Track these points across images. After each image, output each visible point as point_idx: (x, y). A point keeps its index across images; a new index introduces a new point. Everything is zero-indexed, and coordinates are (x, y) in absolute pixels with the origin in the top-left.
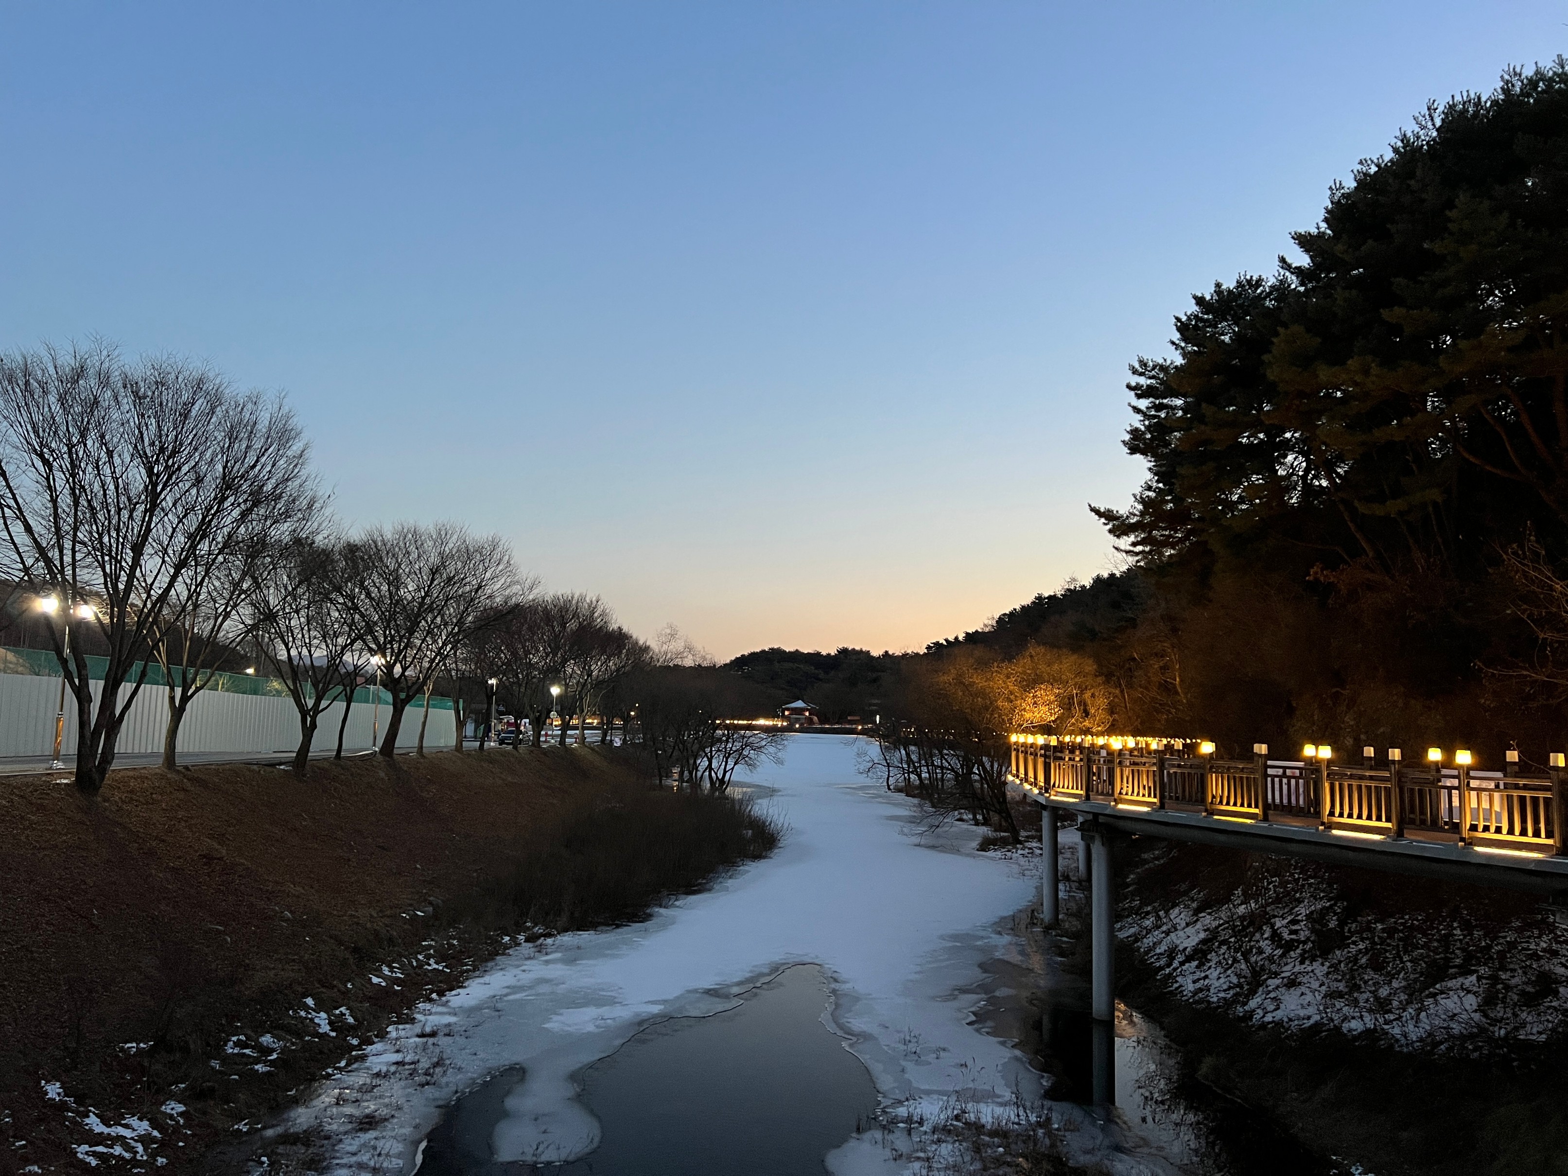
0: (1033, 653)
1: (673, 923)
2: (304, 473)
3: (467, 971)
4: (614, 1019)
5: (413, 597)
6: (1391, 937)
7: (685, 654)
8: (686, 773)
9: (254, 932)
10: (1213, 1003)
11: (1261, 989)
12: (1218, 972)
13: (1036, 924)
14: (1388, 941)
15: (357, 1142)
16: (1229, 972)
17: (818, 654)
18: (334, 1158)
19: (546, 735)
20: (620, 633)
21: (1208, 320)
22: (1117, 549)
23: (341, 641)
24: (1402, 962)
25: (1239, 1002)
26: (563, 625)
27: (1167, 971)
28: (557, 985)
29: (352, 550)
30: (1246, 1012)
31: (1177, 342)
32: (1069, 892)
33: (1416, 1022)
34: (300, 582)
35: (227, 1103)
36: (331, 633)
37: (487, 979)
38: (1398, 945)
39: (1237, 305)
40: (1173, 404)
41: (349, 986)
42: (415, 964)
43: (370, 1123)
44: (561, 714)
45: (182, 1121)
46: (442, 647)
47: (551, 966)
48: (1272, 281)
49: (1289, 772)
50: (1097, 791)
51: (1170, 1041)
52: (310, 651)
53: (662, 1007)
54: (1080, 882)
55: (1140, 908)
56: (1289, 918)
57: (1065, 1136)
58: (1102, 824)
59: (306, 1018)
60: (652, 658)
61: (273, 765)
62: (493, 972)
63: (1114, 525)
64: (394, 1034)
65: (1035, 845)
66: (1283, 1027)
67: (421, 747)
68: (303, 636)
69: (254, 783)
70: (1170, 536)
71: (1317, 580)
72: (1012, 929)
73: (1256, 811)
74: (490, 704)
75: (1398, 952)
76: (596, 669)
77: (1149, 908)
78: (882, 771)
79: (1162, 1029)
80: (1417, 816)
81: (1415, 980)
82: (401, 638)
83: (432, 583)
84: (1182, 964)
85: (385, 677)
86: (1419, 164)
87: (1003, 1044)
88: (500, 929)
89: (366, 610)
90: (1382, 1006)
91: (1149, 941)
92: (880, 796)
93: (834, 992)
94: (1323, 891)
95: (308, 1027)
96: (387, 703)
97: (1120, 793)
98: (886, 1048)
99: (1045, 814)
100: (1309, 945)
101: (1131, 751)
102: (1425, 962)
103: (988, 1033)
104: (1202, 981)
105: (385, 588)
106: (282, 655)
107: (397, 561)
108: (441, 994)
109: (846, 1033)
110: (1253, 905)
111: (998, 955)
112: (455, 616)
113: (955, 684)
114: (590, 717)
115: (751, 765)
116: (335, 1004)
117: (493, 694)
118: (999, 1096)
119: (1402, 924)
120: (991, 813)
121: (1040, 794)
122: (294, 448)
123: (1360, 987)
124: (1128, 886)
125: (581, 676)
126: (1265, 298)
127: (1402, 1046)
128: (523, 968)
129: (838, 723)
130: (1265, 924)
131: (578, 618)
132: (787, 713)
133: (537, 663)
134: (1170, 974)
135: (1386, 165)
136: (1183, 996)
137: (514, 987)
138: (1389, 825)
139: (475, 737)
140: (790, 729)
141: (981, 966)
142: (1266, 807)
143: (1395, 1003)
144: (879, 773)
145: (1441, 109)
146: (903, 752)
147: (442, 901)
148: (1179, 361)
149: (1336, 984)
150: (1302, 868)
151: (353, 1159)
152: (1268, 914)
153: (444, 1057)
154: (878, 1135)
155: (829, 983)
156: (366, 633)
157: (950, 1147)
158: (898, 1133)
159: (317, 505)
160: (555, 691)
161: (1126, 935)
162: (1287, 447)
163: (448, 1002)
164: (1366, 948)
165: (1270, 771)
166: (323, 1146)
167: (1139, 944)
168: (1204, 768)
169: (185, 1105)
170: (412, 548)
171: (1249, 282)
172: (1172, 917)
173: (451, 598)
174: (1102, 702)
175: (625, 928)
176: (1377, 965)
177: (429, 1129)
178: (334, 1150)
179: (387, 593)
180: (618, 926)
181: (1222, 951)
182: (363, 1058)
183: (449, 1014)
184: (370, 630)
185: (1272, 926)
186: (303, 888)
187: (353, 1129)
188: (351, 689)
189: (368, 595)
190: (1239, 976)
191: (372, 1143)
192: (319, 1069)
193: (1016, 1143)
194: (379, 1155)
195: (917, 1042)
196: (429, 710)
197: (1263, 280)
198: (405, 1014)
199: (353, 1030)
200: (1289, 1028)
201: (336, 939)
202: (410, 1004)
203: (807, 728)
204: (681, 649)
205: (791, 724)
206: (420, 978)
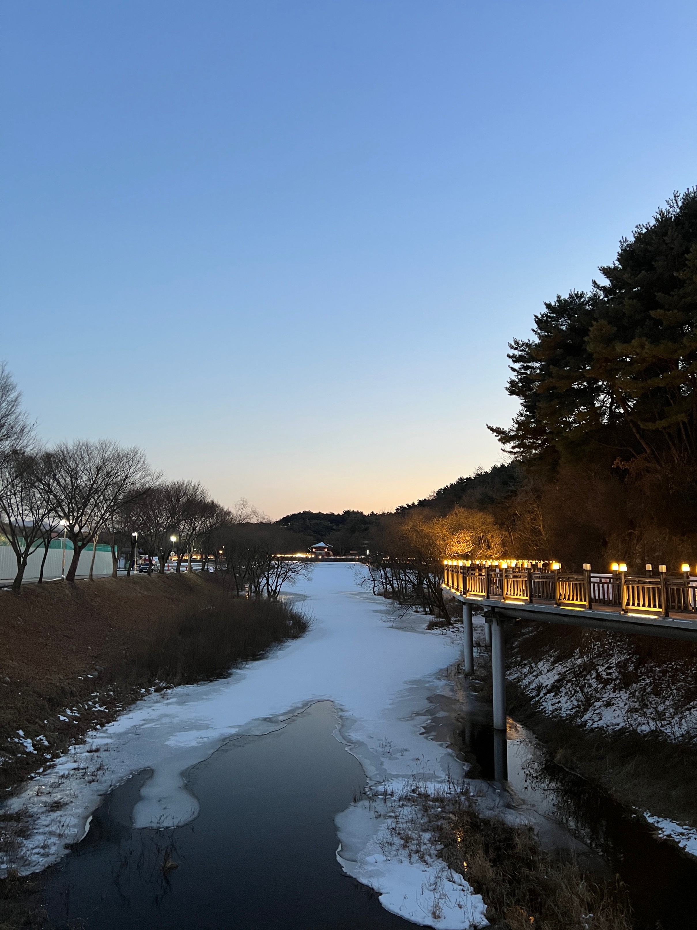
0: (457, 511)
1: (244, 679)
2: (18, 411)
3: (119, 711)
5: (86, 484)
6: (664, 675)
7: (252, 516)
8: (253, 587)
10: (563, 717)
11: (591, 708)
12: (566, 699)
13: (461, 673)
14: (663, 678)
15: (49, 819)
16: (572, 699)
17: (332, 514)
18: (35, 829)
19: (168, 566)
20: (213, 504)
21: (553, 317)
22: (503, 450)
23: (41, 511)
24: (671, 690)
25: (578, 716)
26: (178, 500)
27: (537, 699)
28: (174, 718)
29: (48, 457)
30: (582, 722)
31: (536, 330)
32: (480, 653)
33: (680, 725)
34: (16, 477)
36: (36, 506)
37: (131, 715)
38: (669, 680)
39: (570, 309)
40: (534, 366)
41: (46, 722)
42: (86, 707)
43: (57, 807)
44: (177, 553)
46: (104, 514)
47: (170, 706)
48: (589, 295)
49: (603, 580)
50: (494, 593)
51: (539, 740)
52: (22, 518)
53: (237, 730)
54: (486, 647)
55: (521, 661)
56: (606, 666)
57: (477, 800)
58: (497, 612)
59: (19, 743)
60: (232, 518)
62: (135, 711)
63: (501, 437)
64: (73, 751)
65: (460, 625)
66: (604, 730)
67: (91, 575)
68: (18, 509)
70: (534, 443)
71: (618, 467)
73: (585, 603)
74: (133, 548)
75: (669, 685)
76: (198, 526)
77: (526, 662)
78: (370, 583)
79: (534, 733)
80: (676, 605)
81: (679, 701)
82: (79, 509)
83: (97, 475)
84: (545, 694)
85: (69, 533)
86: (670, 228)
87: (441, 745)
88: (139, 684)
89: (57, 493)
90: (660, 716)
91: (526, 681)
93: (341, 717)
94: (625, 649)
95: (20, 748)
96: (71, 548)
97: (507, 594)
98: (371, 750)
99: (465, 607)
100: (618, 682)
101: (514, 569)
102: (684, 690)
103: (432, 739)
104: (557, 705)
105: (68, 479)
106: (6, 520)
107: (76, 463)
108: (102, 725)
109: (348, 742)
110: (585, 659)
111: (438, 692)
112: (112, 496)
113: (412, 531)
114: (195, 555)
115: (293, 582)
116: (36, 734)
117: (135, 542)
118: (438, 777)
119: (670, 667)
120: (434, 607)
121: (461, 595)
122: (12, 396)
123: (647, 705)
124: (514, 648)
125: (189, 530)
126: (586, 304)
127: (671, 740)
128: (153, 708)
129: (344, 555)
130: (593, 670)
131: (187, 495)
132: (314, 550)
133: (162, 523)
134: (538, 701)
135: (651, 228)
136: (546, 714)
137: (147, 720)
138: (661, 610)
139: (125, 568)
140: (316, 559)
141: (428, 699)
142: (591, 601)
143: (668, 714)
144: (368, 585)
145: (681, 196)
146: (382, 572)
147: (104, 668)
148: (537, 341)
149: (633, 704)
150: (613, 635)
151: (47, 829)
152: (594, 663)
153: (104, 764)
154: (366, 803)
155: (338, 712)
156: (57, 507)
157: (409, 809)
158: (378, 801)
159: (26, 430)
160: (173, 539)
161: (512, 678)
162: (600, 390)
163: (106, 730)
164: (650, 682)
165: (592, 580)
166: (28, 822)
167: (520, 683)
168: (554, 579)
170: (85, 455)
171: (576, 295)
172: (539, 667)
173: (109, 485)
174: (498, 540)
176: (657, 693)
177: (94, 809)
178: (34, 824)
179: (70, 483)
180: (211, 681)
181: (568, 687)
182: (53, 766)
183: (108, 737)
184: (59, 504)
185: (597, 670)
186: (18, 663)
187: (47, 810)
188: (48, 540)
189: (59, 483)
190: (578, 701)
191: (58, 819)
192: (26, 774)
193: (449, 805)
194: (63, 826)
195: (390, 746)
196: (96, 552)
197: (584, 294)
198: (80, 738)
199: (47, 749)
200: (607, 731)
201: (37, 693)
202: (83, 732)
203: (326, 559)
204: (249, 513)
205: (317, 556)
206: (90, 716)
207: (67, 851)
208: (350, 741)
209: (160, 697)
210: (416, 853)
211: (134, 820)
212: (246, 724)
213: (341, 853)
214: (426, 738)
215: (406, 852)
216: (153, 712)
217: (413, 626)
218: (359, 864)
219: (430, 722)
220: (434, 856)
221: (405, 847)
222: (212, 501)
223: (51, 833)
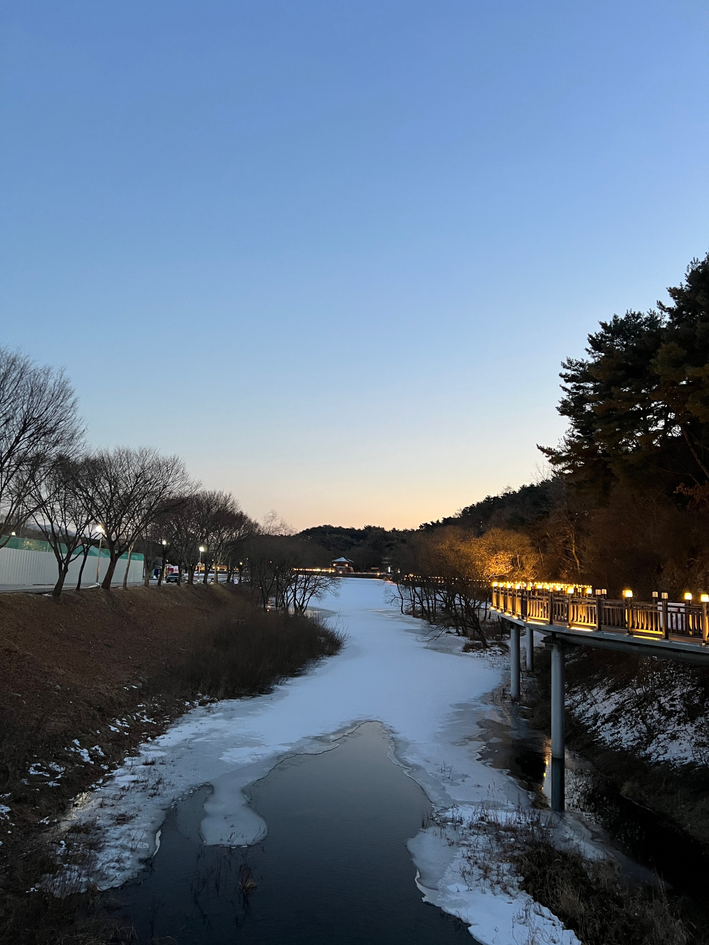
1: (287, 695)
3: (167, 723)
4: (262, 755)
5: (125, 492)
7: (281, 529)
9: (39, 698)
10: (625, 748)
11: (654, 740)
12: (626, 729)
13: (506, 698)
16: (634, 729)
17: (353, 529)
19: (196, 577)
21: (608, 337)
23: (83, 518)
25: (641, 748)
26: (209, 510)
27: (594, 728)
28: (223, 733)
30: (647, 754)
31: (590, 349)
32: (522, 678)
35: (34, 806)
37: (180, 728)
39: (626, 329)
40: (587, 386)
41: (98, 732)
42: (135, 718)
43: (124, 820)
44: (204, 564)
45: (8, 818)
47: (217, 721)
48: (646, 315)
50: (558, 619)
52: (65, 525)
53: (290, 748)
54: (528, 671)
55: (569, 688)
56: (669, 697)
57: (550, 831)
58: (558, 639)
59: (76, 752)
60: (259, 530)
61: (41, 594)
63: (552, 458)
64: (129, 763)
65: (496, 648)
66: (671, 764)
67: (125, 583)
68: (61, 515)
69: (31, 605)
71: (681, 493)
72: (493, 701)
73: (661, 633)
76: (226, 537)
77: (576, 689)
78: (399, 602)
82: (116, 517)
83: (136, 484)
84: (603, 724)
85: (106, 541)
88: (183, 697)
91: (579, 709)
92: (399, 617)
93: (393, 739)
94: (689, 681)
95: (78, 757)
96: (107, 557)
97: (573, 620)
98: (431, 775)
99: (514, 630)
100: (683, 714)
103: (490, 766)
104: (616, 735)
107: (116, 470)
108: (153, 738)
111: (487, 717)
114: (221, 566)
115: (320, 597)
116: (92, 744)
120: (468, 628)
121: (519, 619)
125: (217, 541)
126: (642, 325)
128: (201, 722)
129: (365, 571)
130: (654, 701)
131: (218, 505)
132: (334, 565)
133: (192, 533)
134: (596, 730)
136: (605, 744)
137: (197, 734)
140: (336, 574)
141: (478, 723)
142: (667, 631)
144: (397, 603)
147: (147, 679)
148: (591, 361)
149: (700, 738)
150: (675, 666)
152: (656, 694)
154: (437, 829)
155: (389, 734)
157: (482, 837)
158: (448, 829)
159: (76, 436)
160: (202, 549)
163: (158, 743)
165: (669, 609)
167: (573, 711)
169: (10, 807)
170: (125, 462)
171: (633, 315)
172: (593, 695)
173: (148, 493)
174: (532, 562)
175: (259, 698)
180: (254, 696)
181: (627, 717)
182: (112, 778)
185: (659, 702)
186: (64, 670)
187: (114, 823)
188: (87, 548)
190: (639, 732)
192: (87, 785)
193: (522, 835)
195: (450, 771)
196: (131, 561)
197: (641, 314)
198: (133, 750)
199: (103, 760)
200: (675, 764)
201: (88, 702)
202: (136, 744)
203: (346, 574)
204: (278, 525)
205: (337, 571)
206: (139, 728)
207: (143, 867)
208: (407, 765)
209: (207, 710)
210: (498, 884)
211: (204, 836)
212: (298, 742)
213: (420, 880)
214: (484, 764)
215: (488, 882)
216: (200, 727)
217: (448, 647)
218: (442, 893)
219: (485, 748)
220: (517, 888)
221: (485, 877)
222: (242, 513)
223: (123, 847)
